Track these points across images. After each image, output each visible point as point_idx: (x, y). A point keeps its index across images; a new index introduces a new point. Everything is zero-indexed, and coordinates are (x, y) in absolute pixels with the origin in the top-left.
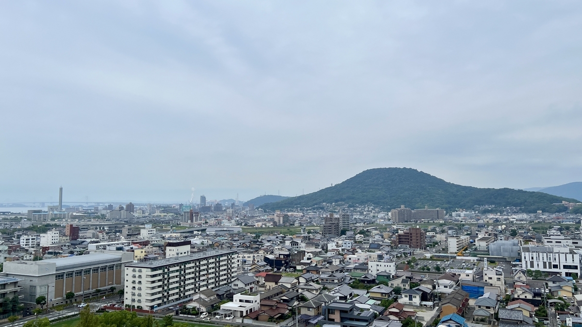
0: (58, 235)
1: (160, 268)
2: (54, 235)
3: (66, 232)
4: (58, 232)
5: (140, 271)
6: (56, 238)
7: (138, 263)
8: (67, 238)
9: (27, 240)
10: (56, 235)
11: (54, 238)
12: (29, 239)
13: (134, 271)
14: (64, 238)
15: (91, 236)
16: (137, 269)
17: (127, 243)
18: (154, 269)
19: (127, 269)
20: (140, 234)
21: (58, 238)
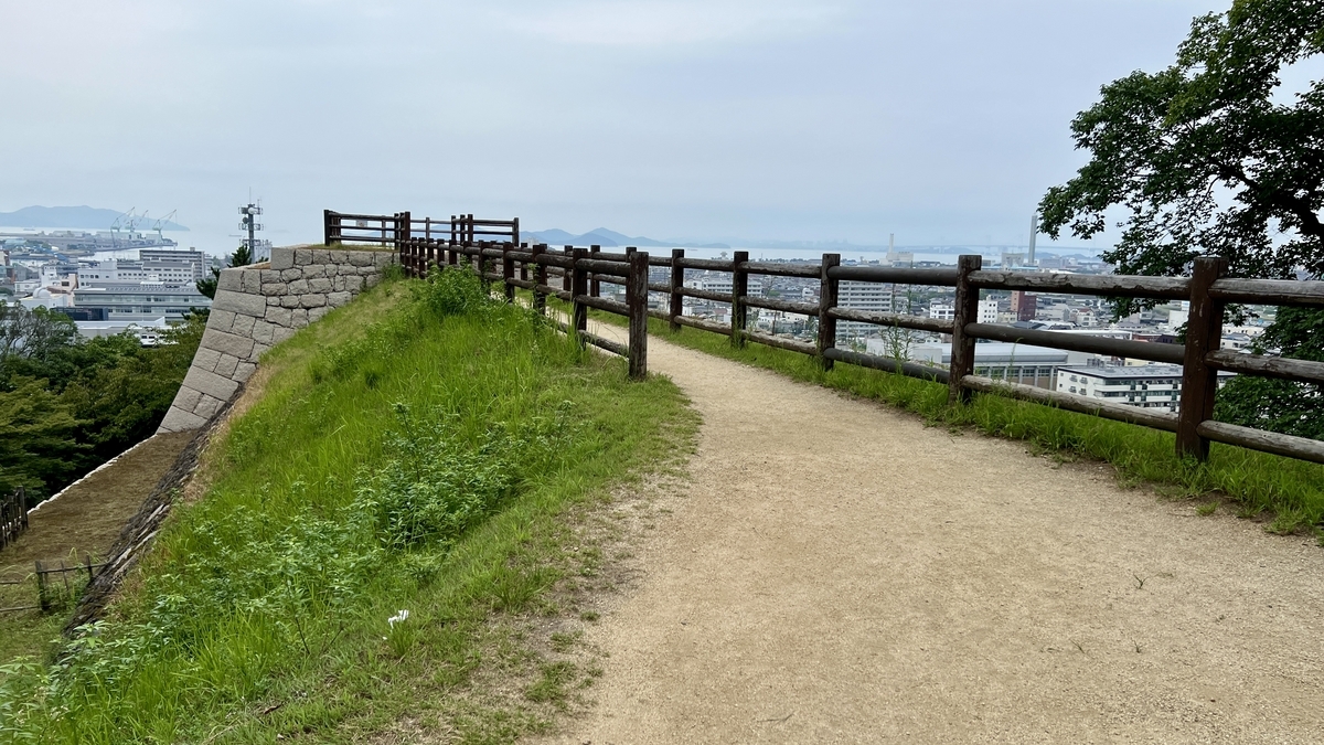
0: (996, 308)
1: (1126, 381)
2: (988, 308)
3: (1013, 303)
4: (996, 303)
5: (1084, 382)
6: (992, 314)
7: (1088, 366)
8: (1013, 316)
9: (940, 312)
10: (992, 308)
11: (987, 314)
12: (944, 312)
13: (1073, 379)
14: (1008, 315)
15: (1061, 317)
16: (1079, 377)
17: (1123, 335)
18: (1110, 381)
19: (1062, 375)
20: (1167, 322)
21: (996, 314)
